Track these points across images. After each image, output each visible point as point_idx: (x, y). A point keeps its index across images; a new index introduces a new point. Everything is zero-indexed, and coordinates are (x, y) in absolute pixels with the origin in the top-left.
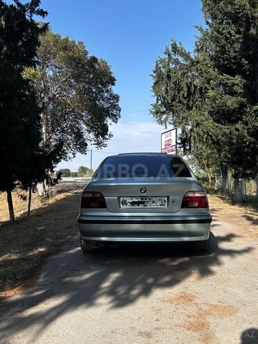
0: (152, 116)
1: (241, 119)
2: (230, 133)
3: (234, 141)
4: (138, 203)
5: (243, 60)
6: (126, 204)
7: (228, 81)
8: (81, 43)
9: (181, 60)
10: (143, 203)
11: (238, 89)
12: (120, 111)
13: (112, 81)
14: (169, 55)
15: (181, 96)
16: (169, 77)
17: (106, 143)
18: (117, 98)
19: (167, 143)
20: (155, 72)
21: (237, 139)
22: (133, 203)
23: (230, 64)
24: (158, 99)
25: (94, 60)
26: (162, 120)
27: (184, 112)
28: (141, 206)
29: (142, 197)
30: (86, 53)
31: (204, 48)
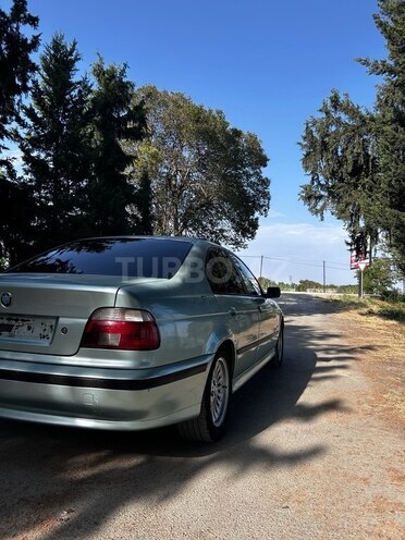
0: (302, 202)
4: (1, 328)
8: (219, 112)
9: (344, 118)
10: (9, 328)
12: (269, 199)
14: (327, 113)
15: (344, 171)
17: (246, 242)
18: (266, 182)
20: (305, 138)
24: (313, 179)
25: (237, 133)
26: (318, 207)
29: (10, 316)
30: (225, 124)
31: (390, 102)
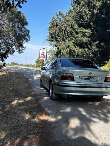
1: (88, 47)
2: (83, 52)
3: (85, 55)
4: (88, 79)
5: (91, 23)
6: (82, 79)
7: (83, 31)
10: (89, 79)
11: (87, 35)
12: (30, 37)
13: (26, 23)
14: (57, 16)
15: (61, 34)
16: (57, 25)
17: (22, 51)
19: (42, 53)
20: (51, 22)
21: (86, 55)
22: (85, 79)
23: (84, 23)
27: (61, 41)
28: (89, 80)
29: (89, 77)
